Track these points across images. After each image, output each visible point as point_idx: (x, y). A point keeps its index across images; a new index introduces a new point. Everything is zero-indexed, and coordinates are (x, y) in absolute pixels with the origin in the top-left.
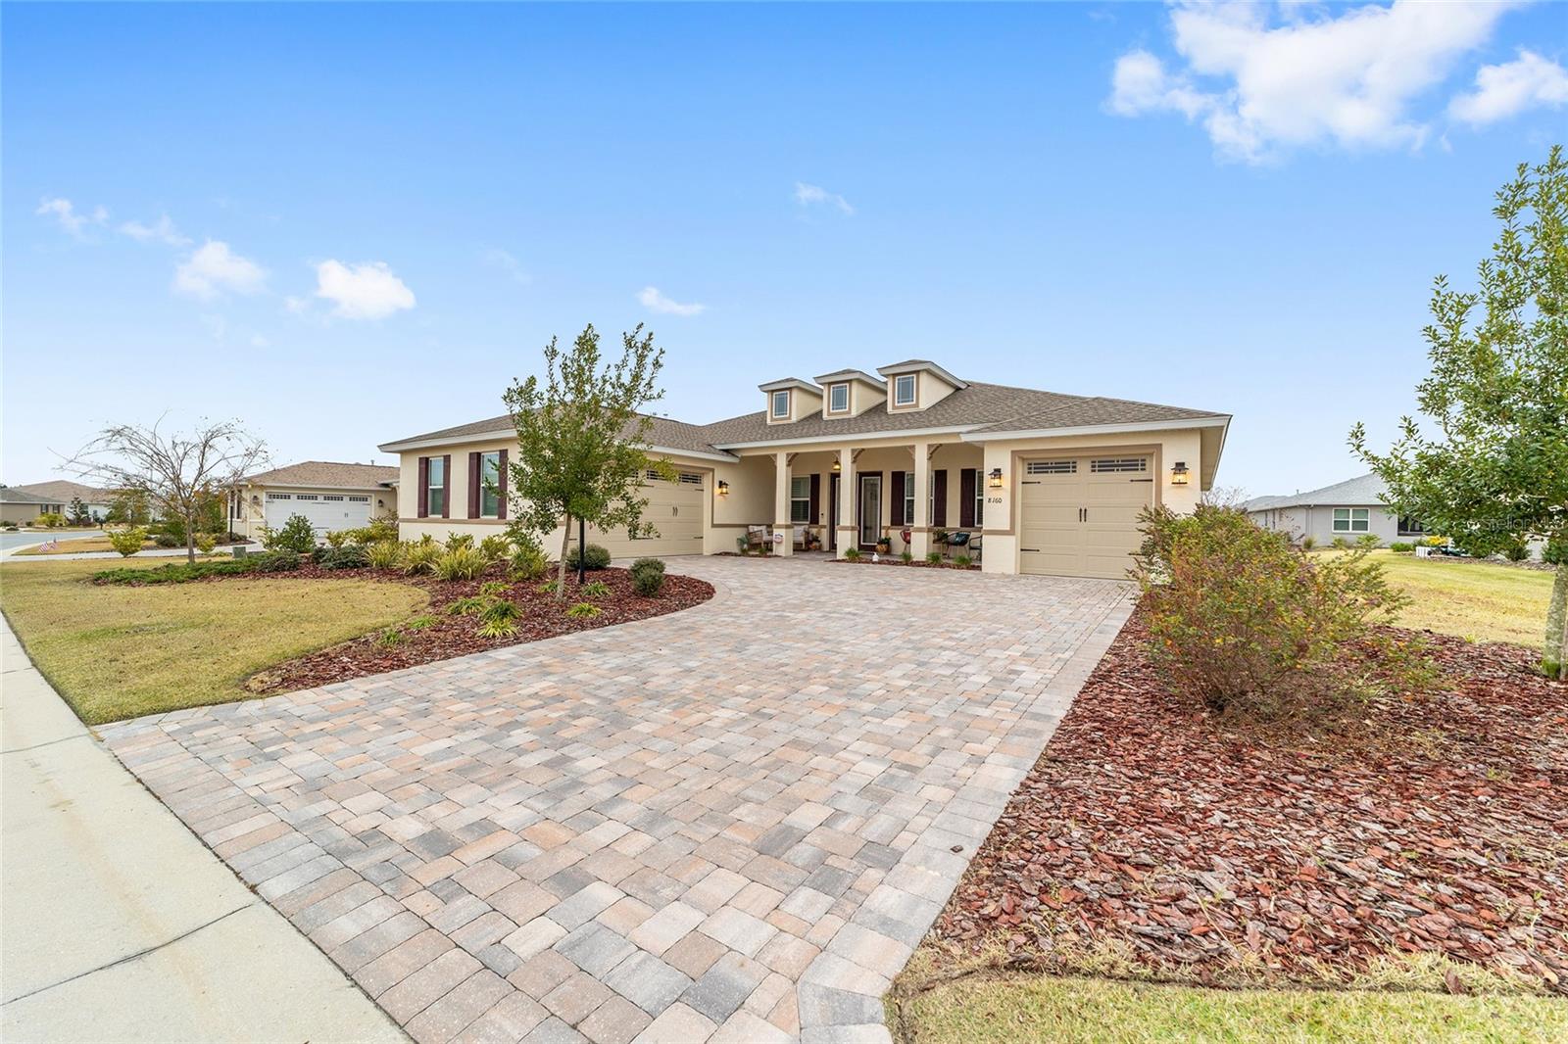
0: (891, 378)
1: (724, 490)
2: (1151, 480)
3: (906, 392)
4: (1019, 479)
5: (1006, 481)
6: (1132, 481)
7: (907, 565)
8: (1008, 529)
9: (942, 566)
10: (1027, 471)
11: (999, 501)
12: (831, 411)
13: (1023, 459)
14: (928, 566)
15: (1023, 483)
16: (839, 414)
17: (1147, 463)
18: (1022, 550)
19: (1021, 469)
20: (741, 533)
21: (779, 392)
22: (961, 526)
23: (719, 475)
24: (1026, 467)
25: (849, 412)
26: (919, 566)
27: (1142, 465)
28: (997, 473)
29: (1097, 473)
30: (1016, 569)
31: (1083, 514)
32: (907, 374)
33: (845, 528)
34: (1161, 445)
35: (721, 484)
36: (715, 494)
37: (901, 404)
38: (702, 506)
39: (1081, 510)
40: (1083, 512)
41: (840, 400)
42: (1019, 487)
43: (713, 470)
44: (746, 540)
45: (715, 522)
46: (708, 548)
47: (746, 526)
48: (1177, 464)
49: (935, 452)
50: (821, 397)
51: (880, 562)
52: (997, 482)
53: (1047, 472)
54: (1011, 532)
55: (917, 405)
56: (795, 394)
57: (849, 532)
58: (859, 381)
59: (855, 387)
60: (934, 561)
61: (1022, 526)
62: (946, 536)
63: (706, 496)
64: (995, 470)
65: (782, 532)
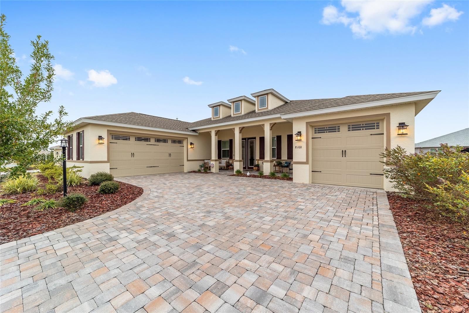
0: (257, 98)
1: (192, 146)
2: (383, 134)
3: (263, 103)
4: (310, 136)
5: (304, 138)
6: (371, 135)
7: (260, 177)
8: (306, 161)
9: (275, 178)
10: (314, 133)
11: (300, 147)
12: (234, 113)
13: (312, 127)
14: (269, 178)
15: (312, 138)
16: (237, 114)
17: (380, 125)
18: (312, 171)
19: (311, 131)
20: (201, 163)
21: (215, 107)
22: (288, 159)
23: (190, 140)
24: (314, 130)
25: (241, 113)
26: (266, 178)
27: (377, 126)
28: (299, 134)
29: (351, 132)
30: (309, 181)
31: (344, 153)
32: (263, 96)
33: (237, 161)
34: (390, 113)
35: (191, 144)
36: (188, 148)
37: (261, 108)
38: (184, 152)
39: (343, 151)
40: (344, 152)
41: (237, 109)
42: (310, 140)
43: (187, 138)
44: (203, 166)
45: (188, 159)
46: (186, 169)
47: (204, 160)
48: (400, 124)
49: (273, 126)
50: (230, 108)
51: (250, 176)
52: (299, 138)
53: (325, 132)
54: (307, 163)
55: (267, 108)
56: (221, 107)
57: (238, 163)
58: (245, 100)
59: (243, 102)
60: (273, 176)
61: (312, 159)
62: (281, 163)
63: (185, 149)
64: (298, 132)
65: (213, 163)
